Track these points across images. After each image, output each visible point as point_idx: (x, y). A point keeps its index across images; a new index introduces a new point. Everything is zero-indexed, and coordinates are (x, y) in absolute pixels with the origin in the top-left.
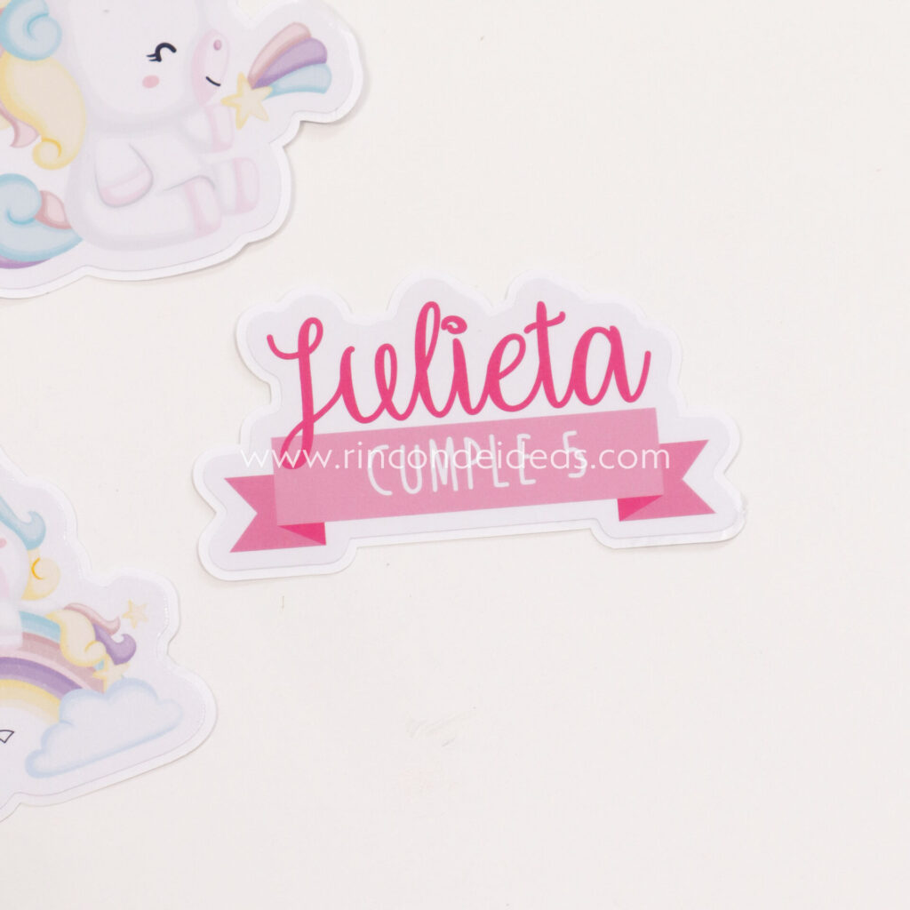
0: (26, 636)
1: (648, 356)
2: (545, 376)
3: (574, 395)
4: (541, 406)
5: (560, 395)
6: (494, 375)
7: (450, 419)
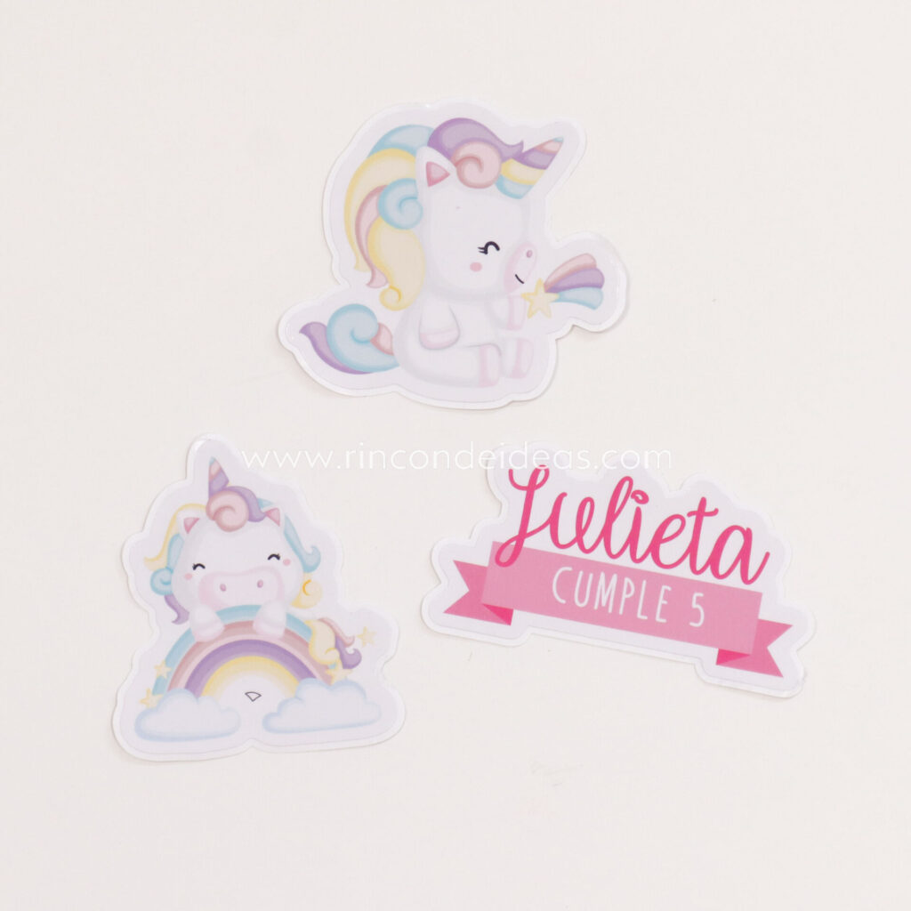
0: (287, 631)
1: (767, 555)
2: (692, 549)
3: (709, 569)
4: (684, 571)
5: (699, 566)
6: (658, 539)
7: (619, 562)
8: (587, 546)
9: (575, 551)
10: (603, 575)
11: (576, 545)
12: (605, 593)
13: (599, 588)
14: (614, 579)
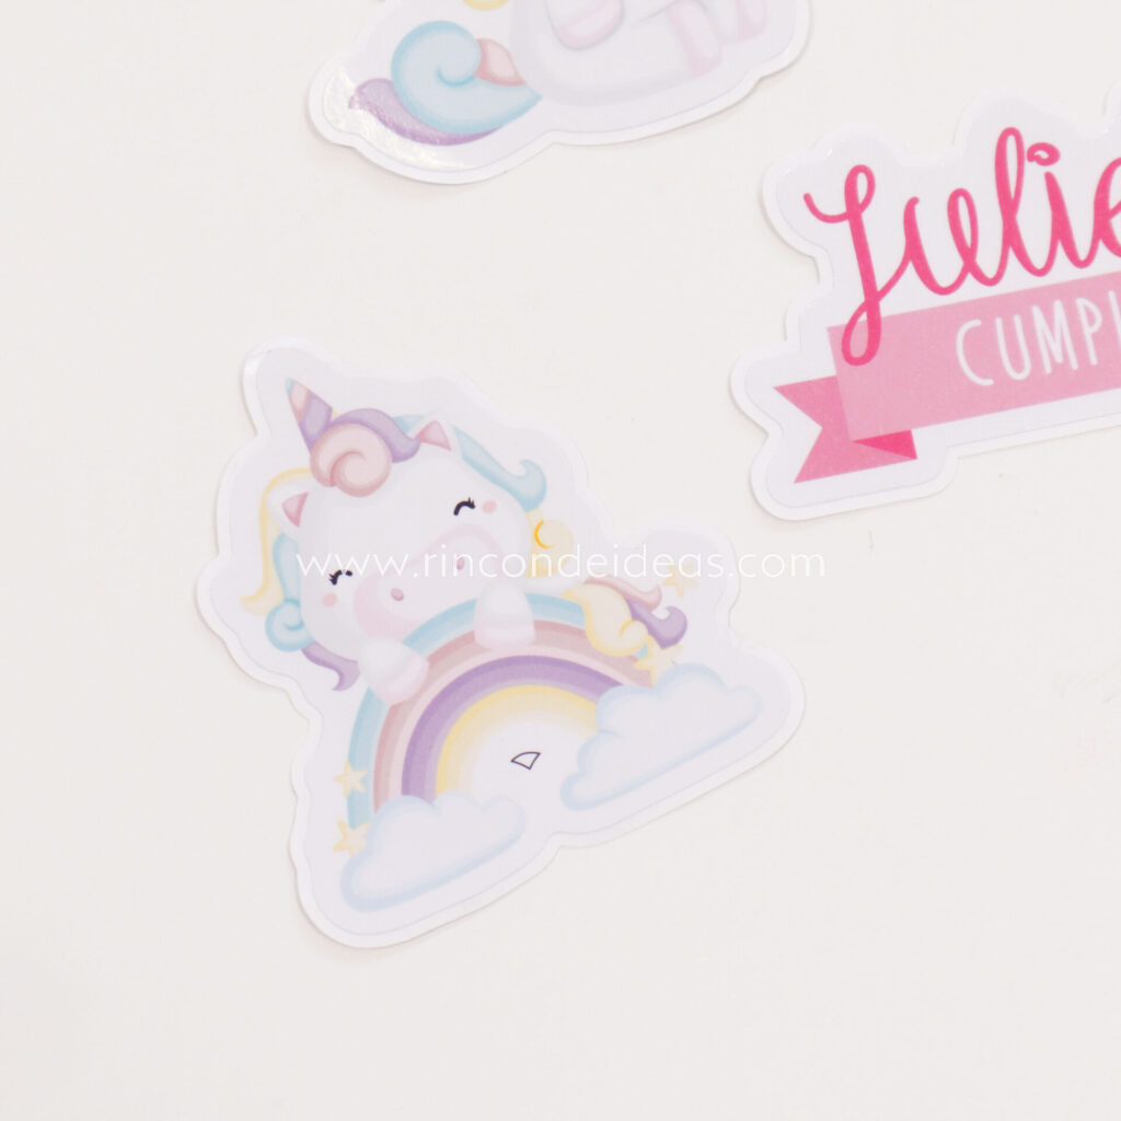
0: (539, 625)
6: (1103, 213)
7: (1054, 277)
8: (990, 273)
9: (971, 289)
10: (1037, 312)
11: (970, 278)
12: (1054, 341)
13: (1039, 335)
14: (1058, 308)
